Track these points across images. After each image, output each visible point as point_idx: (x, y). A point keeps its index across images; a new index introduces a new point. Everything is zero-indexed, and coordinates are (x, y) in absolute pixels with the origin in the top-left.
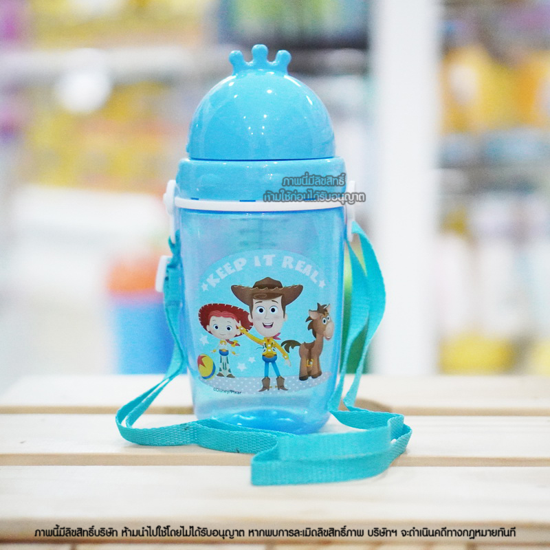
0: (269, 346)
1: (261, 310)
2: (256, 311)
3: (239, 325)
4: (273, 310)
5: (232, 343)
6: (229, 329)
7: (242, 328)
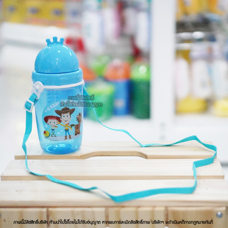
0: (67, 126)
1: (64, 117)
2: (62, 117)
3: (58, 121)
4: (67, 116)
5: (56, 127)
6: (54, 123)
7: (59, 122)
